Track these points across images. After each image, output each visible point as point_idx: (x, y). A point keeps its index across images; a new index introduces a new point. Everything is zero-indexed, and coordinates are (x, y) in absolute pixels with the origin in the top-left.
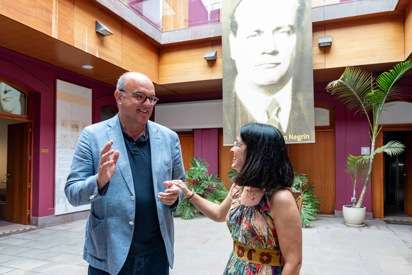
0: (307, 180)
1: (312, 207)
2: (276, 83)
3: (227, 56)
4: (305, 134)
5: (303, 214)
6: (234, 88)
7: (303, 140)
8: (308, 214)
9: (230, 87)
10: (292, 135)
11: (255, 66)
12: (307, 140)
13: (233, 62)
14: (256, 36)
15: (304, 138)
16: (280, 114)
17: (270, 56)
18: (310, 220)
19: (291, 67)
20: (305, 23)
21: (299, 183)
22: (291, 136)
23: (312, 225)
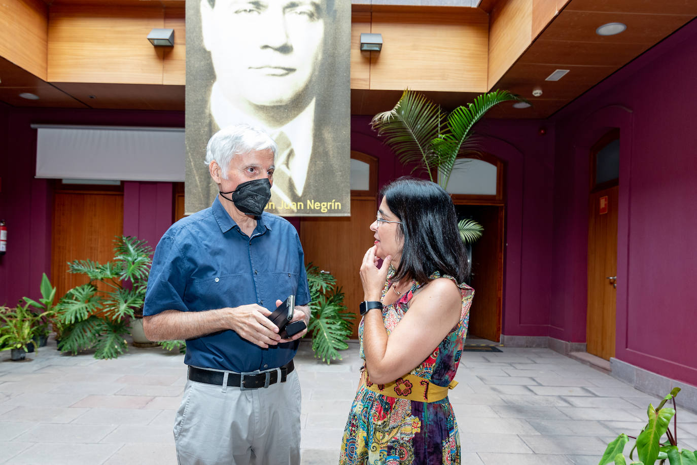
0: (335, 282)
1: (342, 327)
2: (286, 105)
3: (195, 43)
4: (334, 201)
5: (328, 340)
6: (208, 106)
7: (330, 211)
8: (335, 341)
9: (199, 103)
10: (313, 201)
11: (250, 68)
12: (337, 211)
13: (207, 55)
14: (251, 13)
15: (333, 208)
16: (292, 162)
17: (278, 54)
18: (338, 350)
19: (314, 79)
21: (322, 287)
22: (311, 203)
23: (341, 359)
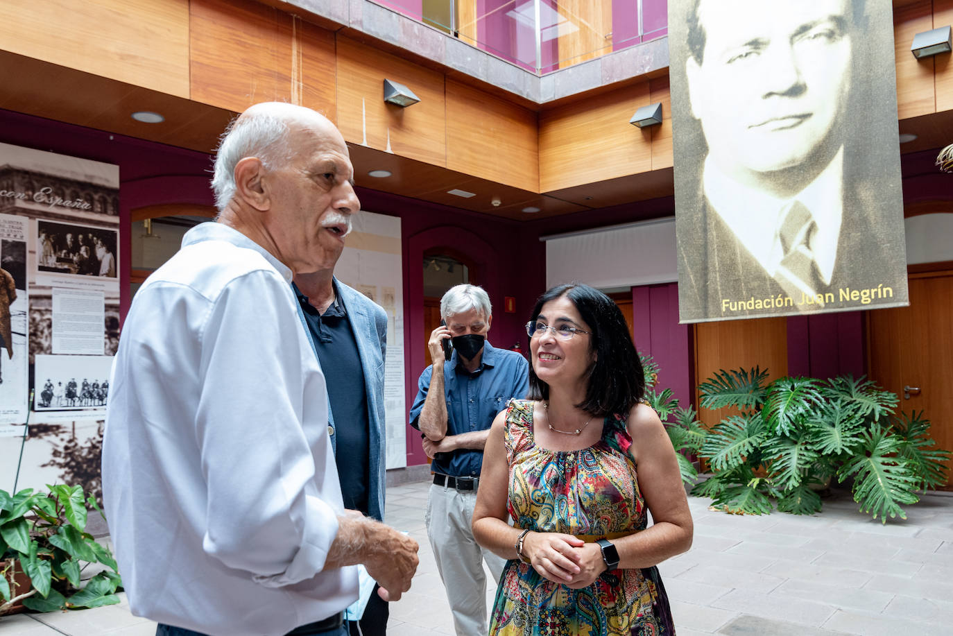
0: (896, 403)
1: (908, 471)
2: (801, 164)
3: (681, 113)
4: (881, 285)
5: (883, 489)
6: (701, 187)
7: (876, 300)
8: (896, 490)
9: (690, 185)
10: (848, 289)
11: (750, 127)
12: (888, 300)
13: (696, 124)
14: (748, 57)
15: (880, 296)
16: (815, 240)
17: (786, 99)
18: (901, 504)
19: (840, 120)
20: (874, 5)
21: (873, 410)
23: (905, 518)
